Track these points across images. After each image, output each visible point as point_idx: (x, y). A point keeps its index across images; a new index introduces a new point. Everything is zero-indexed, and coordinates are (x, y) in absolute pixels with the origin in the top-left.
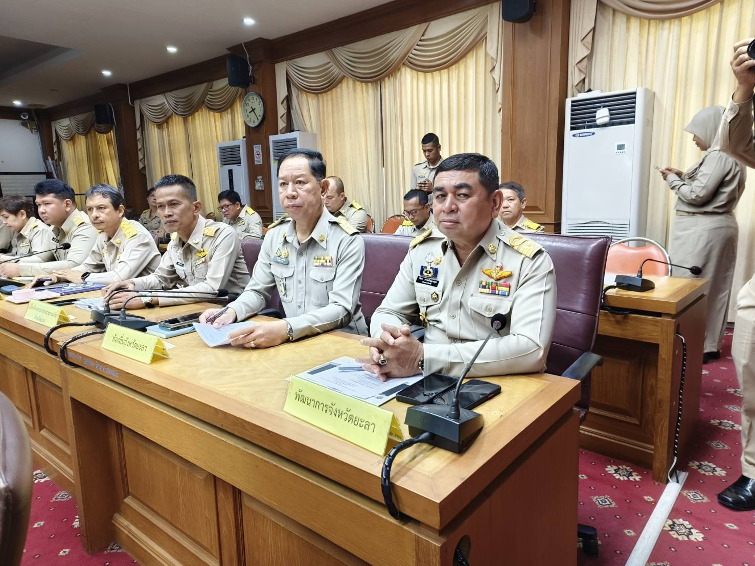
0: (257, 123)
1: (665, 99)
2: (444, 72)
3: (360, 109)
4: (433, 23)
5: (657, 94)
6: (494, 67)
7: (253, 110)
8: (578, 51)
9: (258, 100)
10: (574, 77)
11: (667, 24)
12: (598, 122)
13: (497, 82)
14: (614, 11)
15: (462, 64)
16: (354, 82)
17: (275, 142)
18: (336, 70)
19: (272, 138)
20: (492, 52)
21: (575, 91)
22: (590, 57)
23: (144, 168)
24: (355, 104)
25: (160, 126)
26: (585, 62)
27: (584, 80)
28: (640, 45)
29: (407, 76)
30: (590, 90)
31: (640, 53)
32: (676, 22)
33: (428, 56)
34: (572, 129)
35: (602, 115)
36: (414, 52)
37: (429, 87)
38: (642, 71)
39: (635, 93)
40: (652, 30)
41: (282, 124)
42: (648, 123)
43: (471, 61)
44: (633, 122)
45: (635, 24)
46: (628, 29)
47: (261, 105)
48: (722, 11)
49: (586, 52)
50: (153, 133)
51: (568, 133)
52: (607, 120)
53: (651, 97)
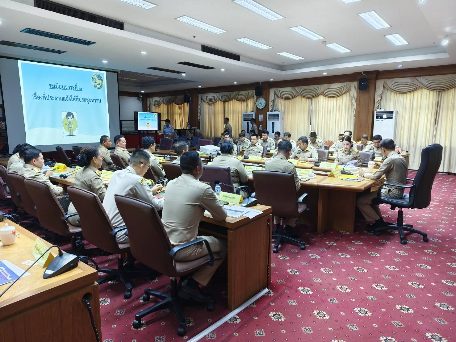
0: (262, 108)
1: (400, 113)
2: (335, 99)
3: (302, 106)
4: (332, 84)
5: (398, 112)
6: (352, 99)
7: (261, 103)
8: (377, 98)
9: (264, 100)
10: (376, 105)
11: (401, 95)
12: (384, 118)
13: (353, 103)
14: (387, 89)
15: (341, 97)
16: (301, 97)
17: (269, 114)
18: (295, 94)
19: (268, 113)
20: (352, 95)
21: (377, 109)
22: (381, 100)
23: (200, 119)
24: (301, 104)
25: (210, 104)
26: (379, 101)
27: (379, 106)
28: (394, 98)
29: (322, 98)
30: (380, 109)
31: (394, 100)
32: (403, 95)
33: (331, 93)
34: (376, 119)
35: (385, 116)
36: (325, 91)
37: (329, 102)
38: (395, 105)
39: (393, 112)
40: (397, 95)
41: (271, 108)
42: (396, 119)
43: (344, 96)
44: (392, 119)
45: (393, 93)
46: (391, 94)
47: (265, 102)
48: (414, 94)
49: (380, 99)
50: (206, 107)
51: (375, 120)
52: (386, 118)
53: (397, 112)
